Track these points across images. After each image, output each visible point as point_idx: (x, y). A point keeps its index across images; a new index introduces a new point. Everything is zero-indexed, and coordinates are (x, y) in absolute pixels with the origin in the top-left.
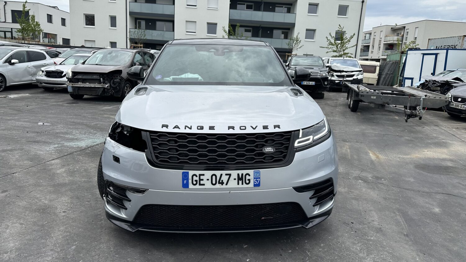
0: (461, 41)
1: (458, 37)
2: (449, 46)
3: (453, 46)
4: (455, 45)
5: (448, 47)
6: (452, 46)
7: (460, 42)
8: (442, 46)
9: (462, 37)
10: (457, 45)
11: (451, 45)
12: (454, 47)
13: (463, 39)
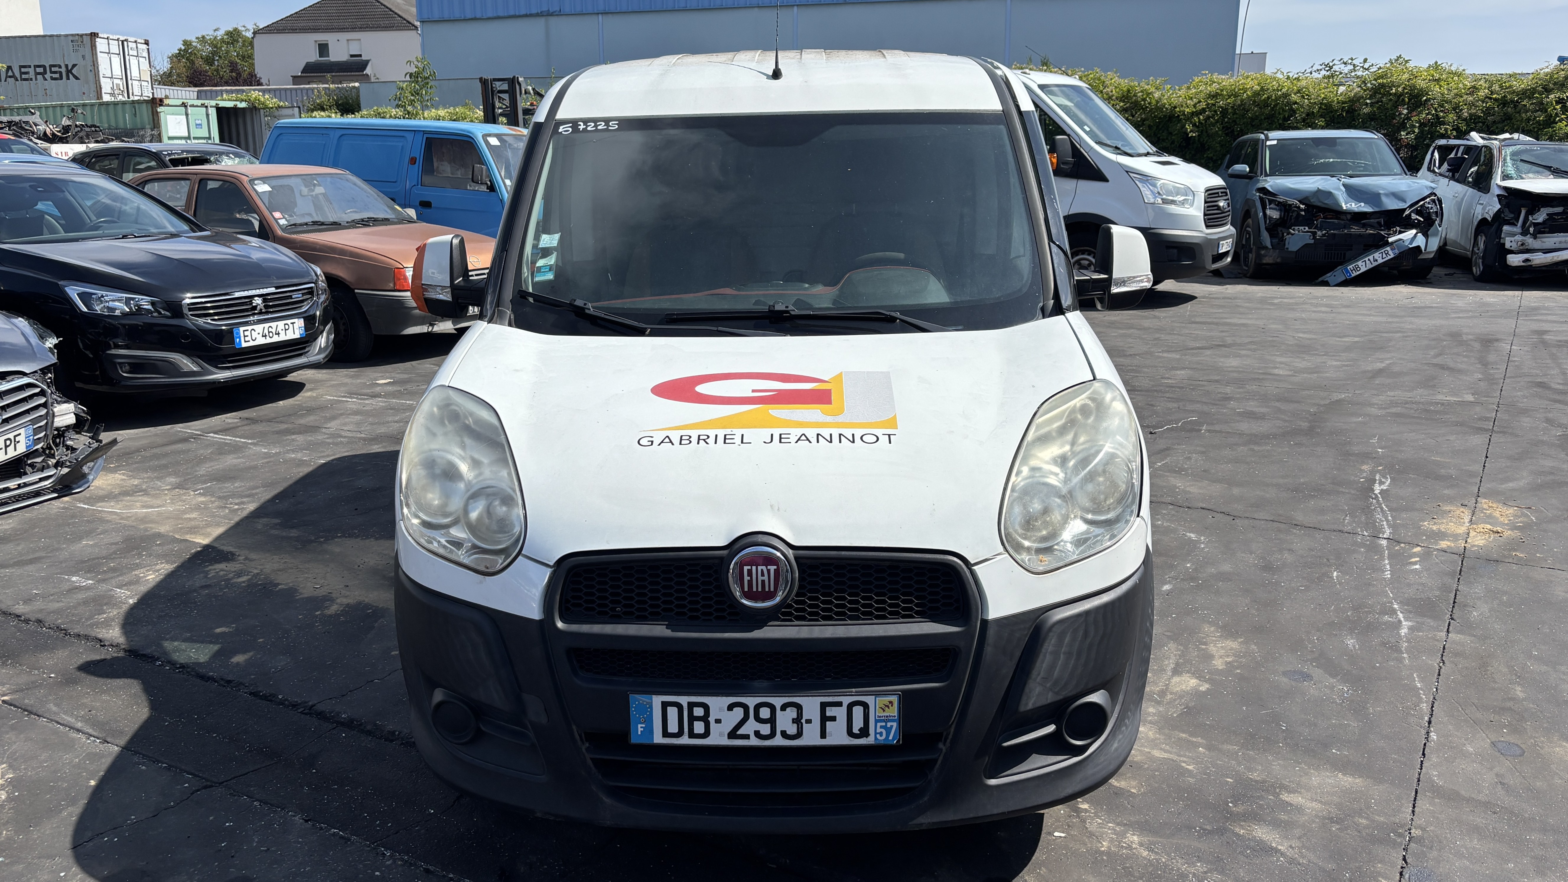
0: (86, 51)
1: (71, 38)
2: (44, 67)
3: (60, 67)
5: (40, 70)
6: (53, 69)
7: (83, 57)
9: (87, 40)
11: (51, 66)
13: (93, 46)
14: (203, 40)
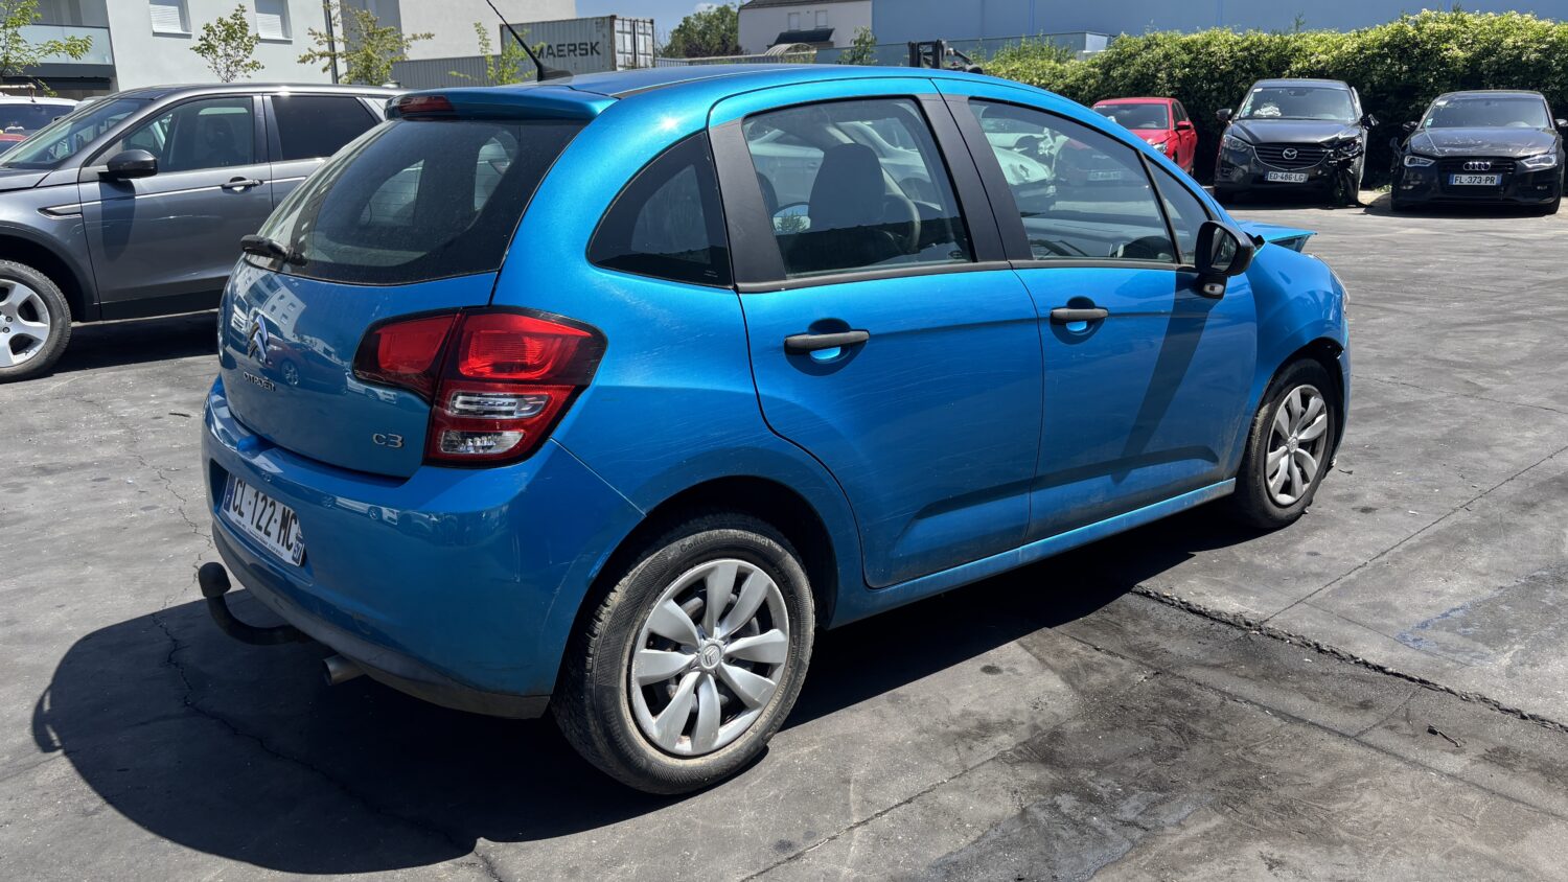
0: (606, 31)
1: (596, 21)
2: (575, 45)
3: (586, 44)
4: (591, 44)
5: (572, 48)
6: (582, 47)
7: (604, 36)
8: (550, 47)
9: (607, 22)
10: (597, 43)
11: (580, 44)
12: (589, 47)
13: (612, 26)
14: (698, 17)
